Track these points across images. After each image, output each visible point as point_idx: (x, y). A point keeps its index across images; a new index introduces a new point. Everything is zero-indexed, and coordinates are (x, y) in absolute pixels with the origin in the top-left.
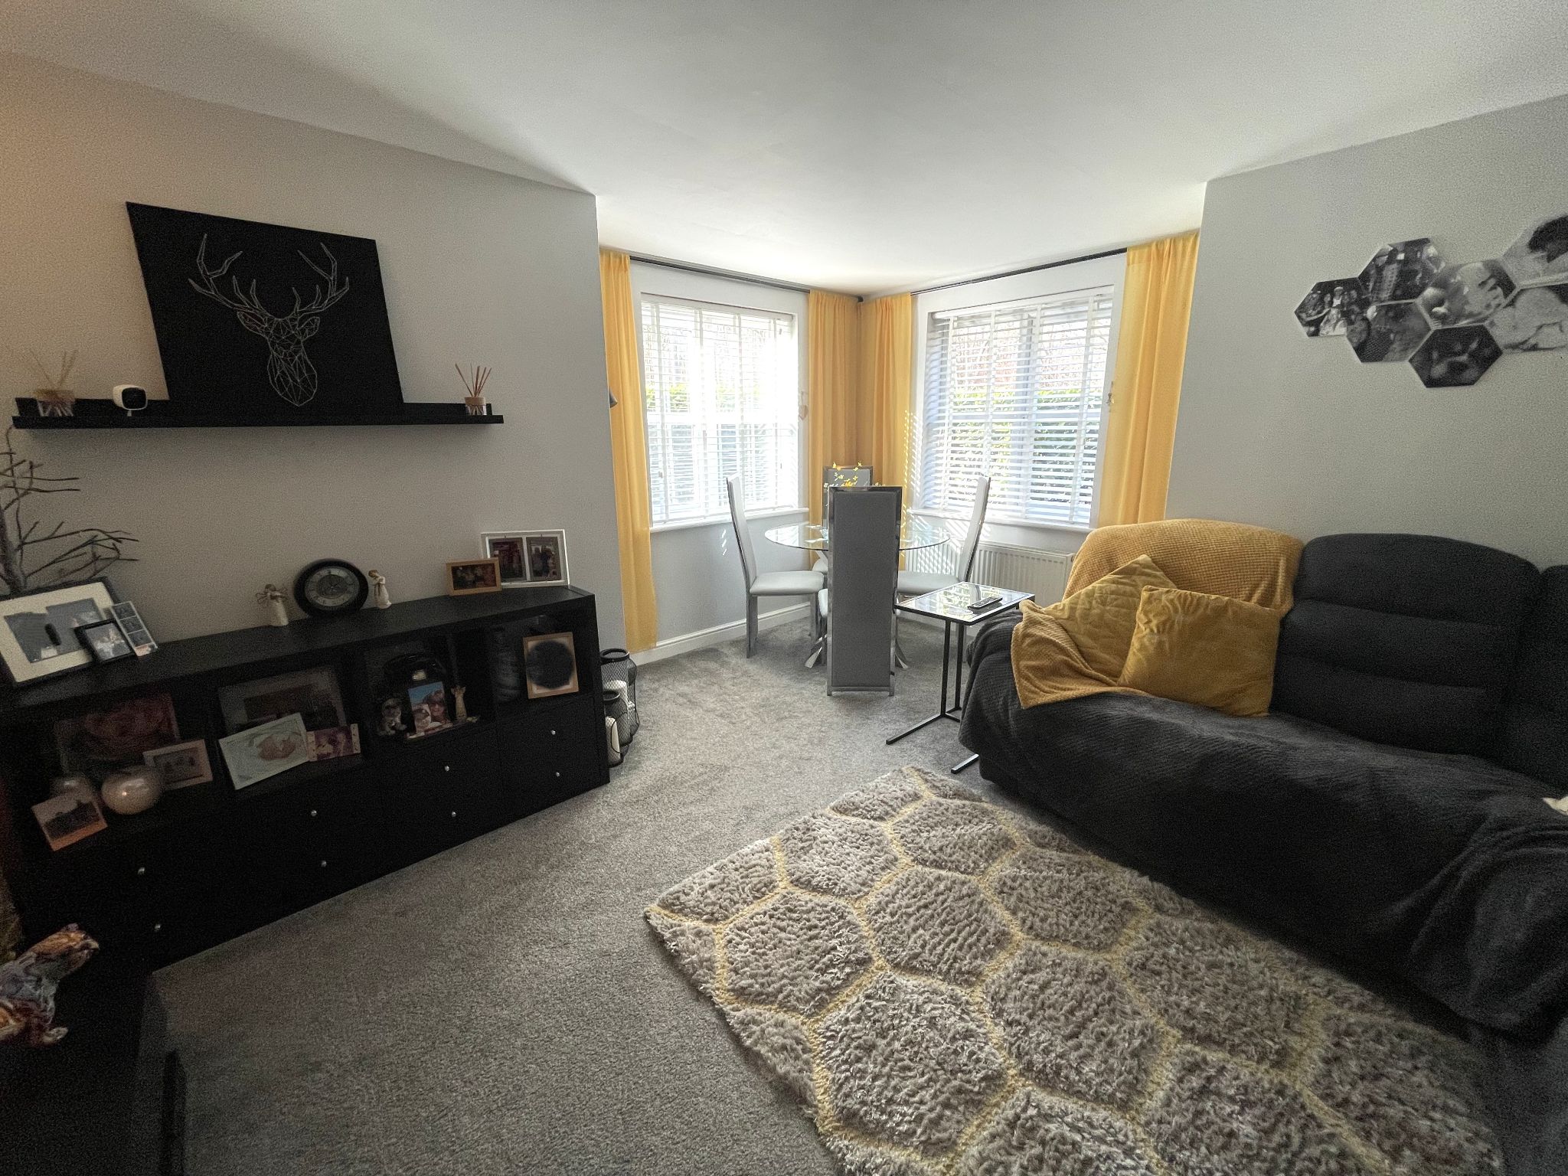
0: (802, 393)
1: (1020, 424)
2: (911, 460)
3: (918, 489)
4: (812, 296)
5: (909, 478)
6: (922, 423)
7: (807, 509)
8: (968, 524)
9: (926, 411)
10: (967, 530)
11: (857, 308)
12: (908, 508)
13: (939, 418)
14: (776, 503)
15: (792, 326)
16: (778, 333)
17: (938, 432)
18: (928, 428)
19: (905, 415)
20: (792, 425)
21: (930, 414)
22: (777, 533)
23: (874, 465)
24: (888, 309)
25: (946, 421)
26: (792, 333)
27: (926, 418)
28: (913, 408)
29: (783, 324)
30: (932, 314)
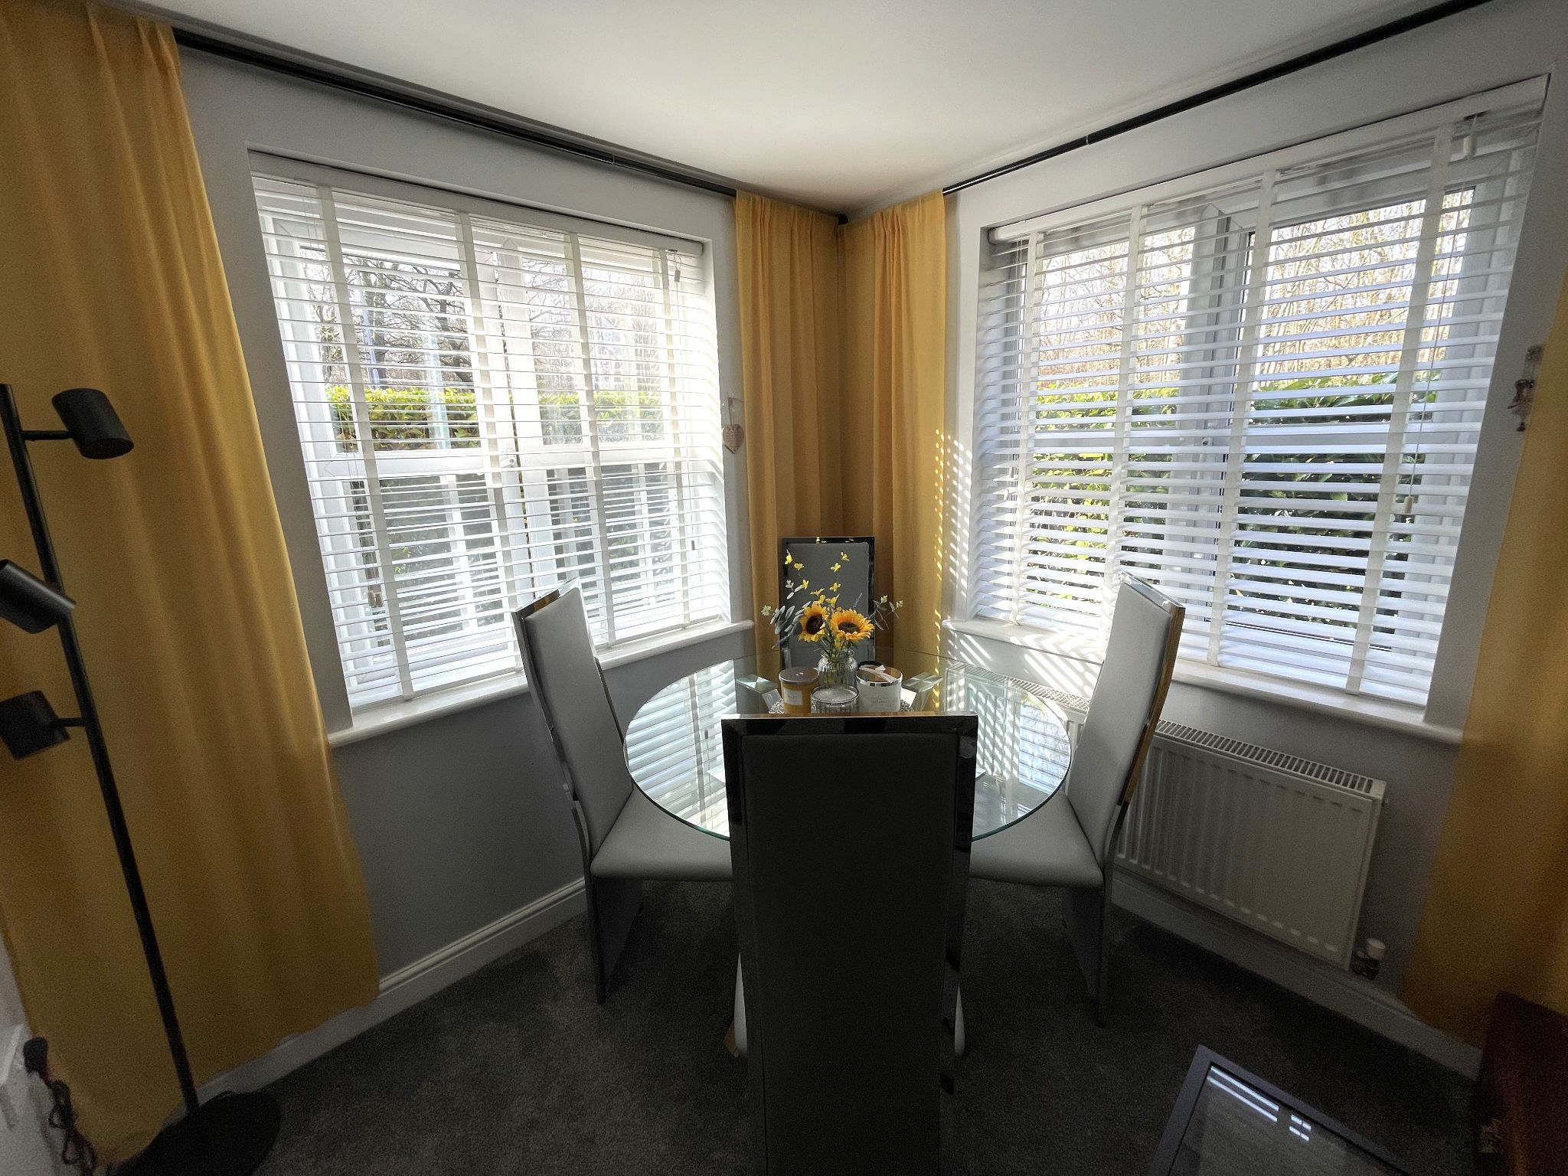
0: (730, 401)
1: (1195, 458)
2: (949, 527)
3: (964, 583)
4: (740, 202)
5: (945, 561)
6: (970, 455)
7: (749, 623)
8: (1097, 669)
9: (979, 430)
10: (1094, 681)
11: (837, 236)
12: (943, 619)
13: (1003, 444)
14: (687, 616)
15: (702, 268)
16: (672, 279)
17: (1003, 471)
18: (983, 465)
19: (936, 438)
20: (713, 464)
21: (985, 436)
22: (692, 684)
23: (876, 534)
24: (898, 229)
25: (1021, 450)
26: (703, 282)
27: (978, 445)
28: (951, 424)
29: (684, 263)
30: (989, 232)
